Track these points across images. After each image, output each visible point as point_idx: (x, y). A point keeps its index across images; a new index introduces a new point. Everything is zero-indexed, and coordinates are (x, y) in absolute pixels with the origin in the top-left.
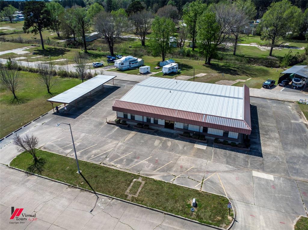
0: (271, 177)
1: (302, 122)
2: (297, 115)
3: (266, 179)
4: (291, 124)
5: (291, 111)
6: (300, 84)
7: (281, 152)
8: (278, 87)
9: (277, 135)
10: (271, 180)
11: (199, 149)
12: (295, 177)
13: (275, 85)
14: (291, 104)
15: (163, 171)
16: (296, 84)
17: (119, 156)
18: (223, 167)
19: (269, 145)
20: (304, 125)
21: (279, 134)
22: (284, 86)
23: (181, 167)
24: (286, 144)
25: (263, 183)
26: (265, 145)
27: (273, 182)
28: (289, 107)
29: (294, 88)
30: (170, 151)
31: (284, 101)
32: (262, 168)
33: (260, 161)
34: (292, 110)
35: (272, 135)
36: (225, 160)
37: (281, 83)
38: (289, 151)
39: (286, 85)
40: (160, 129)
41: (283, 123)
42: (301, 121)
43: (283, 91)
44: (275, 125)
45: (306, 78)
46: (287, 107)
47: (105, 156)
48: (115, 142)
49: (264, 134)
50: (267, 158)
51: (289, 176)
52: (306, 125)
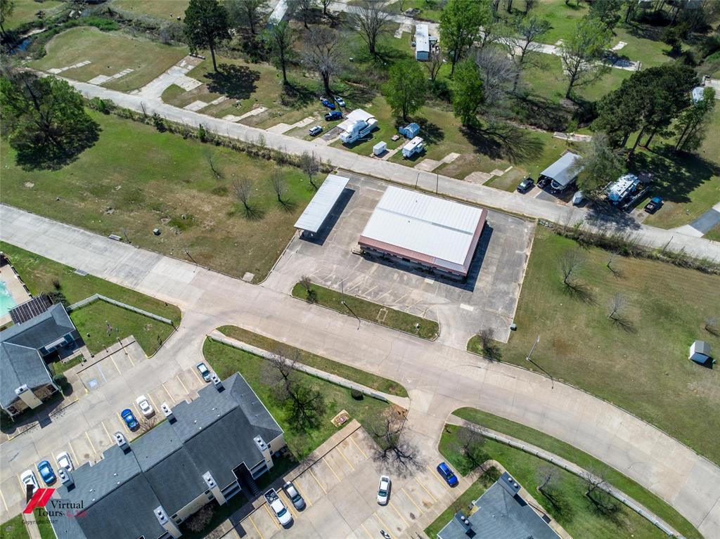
0: (472, 309)
1: (525, 254)
2: (526, 244)
3: (468, 311)
4: (514, 255)
5: (523, 237)
7: (489, 287)
8: (534, 189)
9: (495, 269)
10: (470, 311)
11: (427, 283)
12: (488, 309)
13: (532, 185)
15: (399, 302)
17: (368, 290)
18: (443, 300)
19: (483, 280)
20: (524, 257)
21: (497, 268)
22: (543, 188)
23: (413, 300)
24: (497, 279)
25: (464, 312)
26: (480, 280)
27: (472, 312)
28: (526, 231)
29: (551, 193)
30: (405, 285)
32: (469, 302)
33: (470, 295)
34: (525, 235)
35: (491, 269)
36: (444, 294)
38: (496, 286)
40: (399, 261)
41: (508, 254)
42: (525, 251)
43: (537, 197)
44: (499, 256)
46: (524, 229)
47: (357, 289)
48: (363, 275)
49: (484, 268)
50: (476, 292)
51: (484, 308)
52: (527, 256)
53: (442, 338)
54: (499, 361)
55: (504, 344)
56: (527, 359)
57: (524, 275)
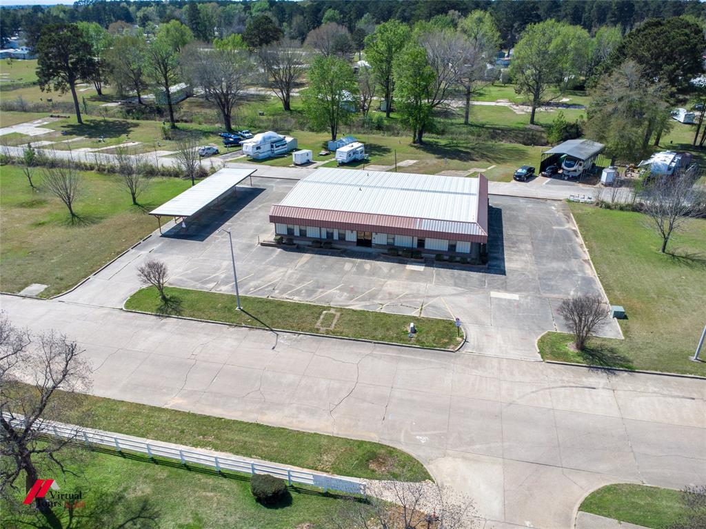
0: (515, 297)
1: (569, 228)
2: (564, 220)
3: (508, 300)
4: (553, 230)
5: (554, 213)
6: (575, 171)
7: (531, 267)
8: (540, 178)
9: (529, 247)
10: (515, 300)
11: (413, 271)
12: (548, 295)
13: (534, 174)
14: (556, 204)
15: (363, 299)
16: (569, 172)
17: (293, 287)
18: (451, 290)
19: (516, 260)
20: (571, 232)
21: (533, 246)
22: (550, 176)
23: (390, 294)
24: (541, 257)
25: (504, 303)
26: (511, 260)
27: (518, 301)
28: (553, 208)
29: (566, 178)
30: (369, 275)
31: (546, 199)
32: (505, 287)
33: (502, 280)
34: (556, 212)
35: (522, 247)
36: (452, 282)
37: (545, 171)
38: (544, 265)
39: (554, 174)
40: (349, 247)
41: (541, 231)
42: (567, 226)
43: (546, 184)
44: (528, 233)
45: (583, 160)
46: (550, 207)
47: (271, 288)
48: (282, 270)
49: (510, 247)
50: (513, 275)
51: (540, 294)
52: (575, 231)
53: (476, 343)
54: (631, 370)
55: (621, 342)
56: (693, 358)
57: (586, 250)
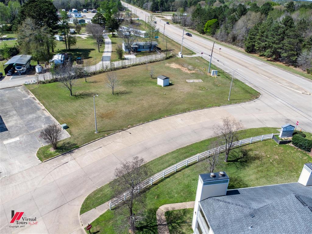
0: (17, 139)
1: (30, 97)
2: (26, 94)
3: (14, 142)
4: (23, 101)
5: (21, 93)
6: (23, 70)
7: (20, 121)
8: (7, 77)
9: (15, 112)
10: (18, 141)
12: (33, 131)
13: (3, 76)
14: (20, 87)
16: (20, 71)
19: (11, 121)
20: (32, 99)
21: (16, 111)
22: (12, 75)
24: (22, 115)
25: (13, 144)
26: (7, 122)
27: (19, 140)
28: (19, 90)
29: (20, 74)
31: (14, 87)
32: (10, 137)
33: (7, 133)
34: (21, 92)
35: (11, 114)
37: (8, 73)
38: (26, 118)
39: (13, 74)
41: (17, 103)
42: (29, 96)
43: (11, 79)
44: (12, 106)
45: (25, 65)
46: (17, 90)
49: (5, 116)
50: (12, 129)
51: (29, 133)
52: (33, 98)
53: (6, 171)
54: (78, 148)
55: (70, 138)
56: (96, 133)
57: (42, 105)
